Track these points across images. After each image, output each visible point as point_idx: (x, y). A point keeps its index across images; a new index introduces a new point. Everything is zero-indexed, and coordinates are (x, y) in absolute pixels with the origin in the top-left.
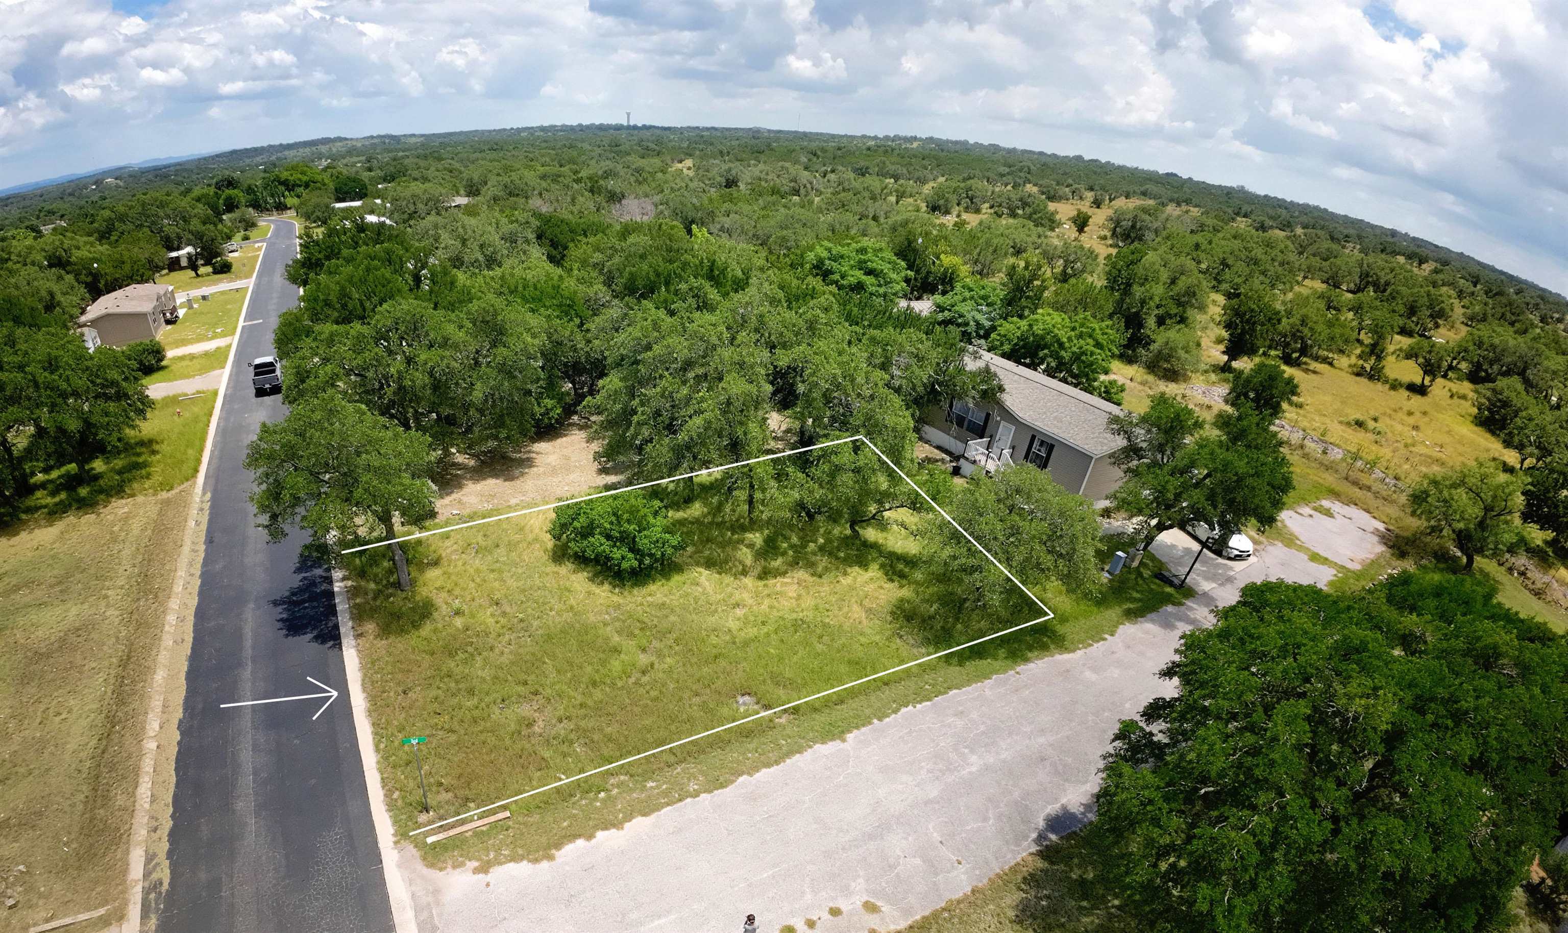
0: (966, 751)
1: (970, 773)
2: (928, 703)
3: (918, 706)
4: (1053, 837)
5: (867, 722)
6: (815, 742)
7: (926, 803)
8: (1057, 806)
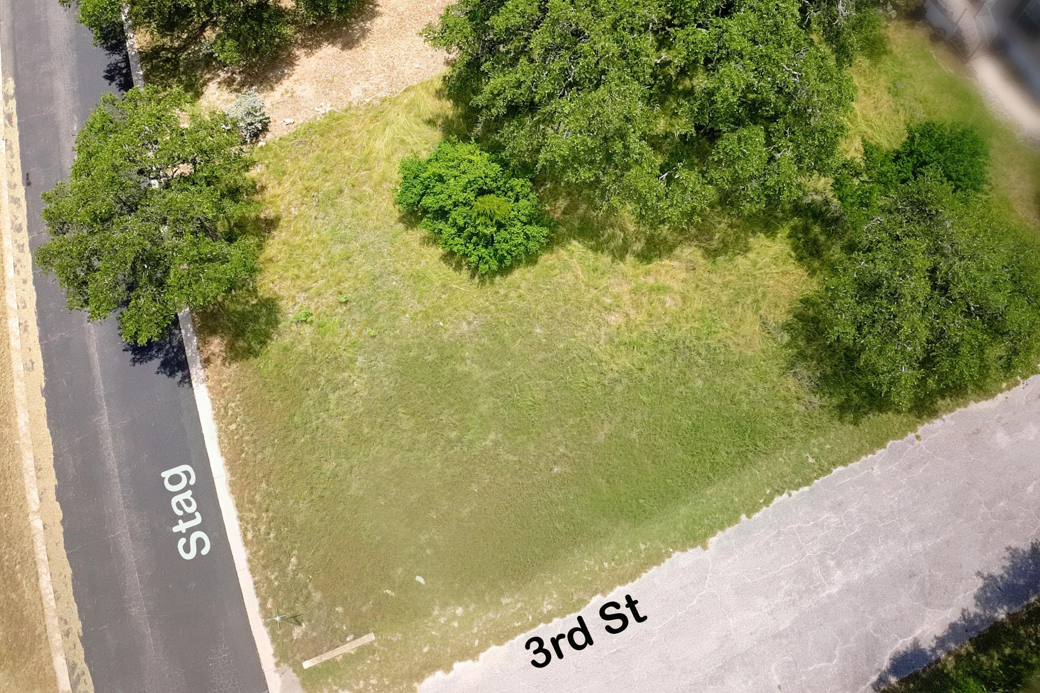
0: (832, 563)
1: (829, 596)
2: (806, 489)
3: (794, 493)
4: (893, 680)
5: (733, 519)
6: (675, 549)
7: (775, 637)
8: (909, 641)
